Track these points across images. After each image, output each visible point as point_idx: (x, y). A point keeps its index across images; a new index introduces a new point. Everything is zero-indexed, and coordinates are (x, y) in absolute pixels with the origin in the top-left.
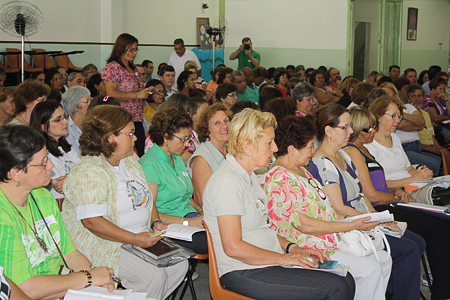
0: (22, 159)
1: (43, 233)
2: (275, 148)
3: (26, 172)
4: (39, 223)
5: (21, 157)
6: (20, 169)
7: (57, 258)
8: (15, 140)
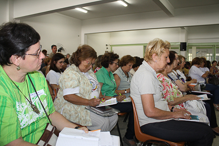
0: (21, 48)
1: (36, 101)
2: (169, 61)
3: (24, 59)
4: (33, 95)
5: (20, 47)
6: (19, 56)
7: (45, 118)
8: (17, 33)
